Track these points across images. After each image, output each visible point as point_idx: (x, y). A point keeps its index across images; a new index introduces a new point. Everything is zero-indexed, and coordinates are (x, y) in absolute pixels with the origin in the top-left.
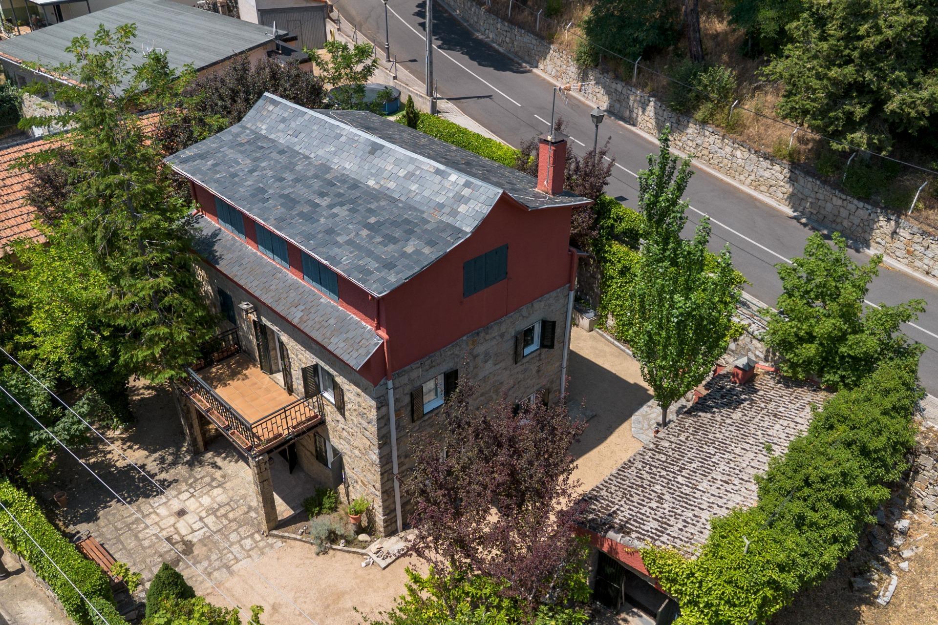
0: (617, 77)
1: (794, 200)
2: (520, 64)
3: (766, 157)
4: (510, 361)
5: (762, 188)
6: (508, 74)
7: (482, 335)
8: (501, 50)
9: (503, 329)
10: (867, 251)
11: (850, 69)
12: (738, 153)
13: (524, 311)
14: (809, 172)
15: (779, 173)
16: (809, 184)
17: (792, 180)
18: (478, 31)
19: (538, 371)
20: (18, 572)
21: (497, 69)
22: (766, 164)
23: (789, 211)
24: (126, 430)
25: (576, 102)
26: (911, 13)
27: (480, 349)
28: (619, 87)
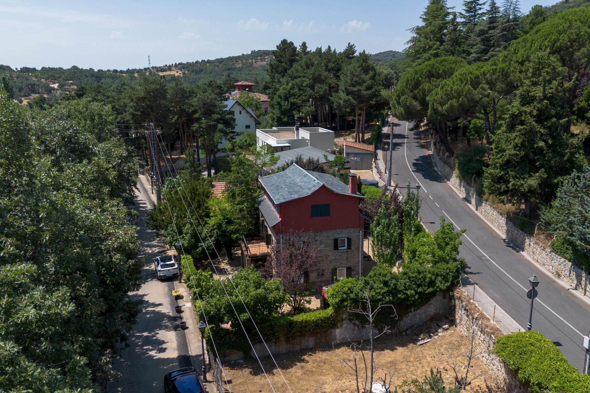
0: (468, 183)
1: (508, 232)
2: (443, 180)
3: (501, 214)
4: (332, 248)
5: (500, 228)
6: (435, 182)
7: (319, 233)
8: (440, 174)
9: (328, 234)
10: (521, 252)
11: (498, 171)
12: (494, 213)
13: (338, 231)
14: (511, 220)
15: (503, 221)
16: (510, 223)
17: (507, 224)
18: (436, 167)
19: (347, 259)
20: (183, 283)
21: (431, 180)
22: (500, 217)
23: (504, 237)
24: (228, 261)
25: (454, 194)
27: (318, 238)
28: (468, 187)
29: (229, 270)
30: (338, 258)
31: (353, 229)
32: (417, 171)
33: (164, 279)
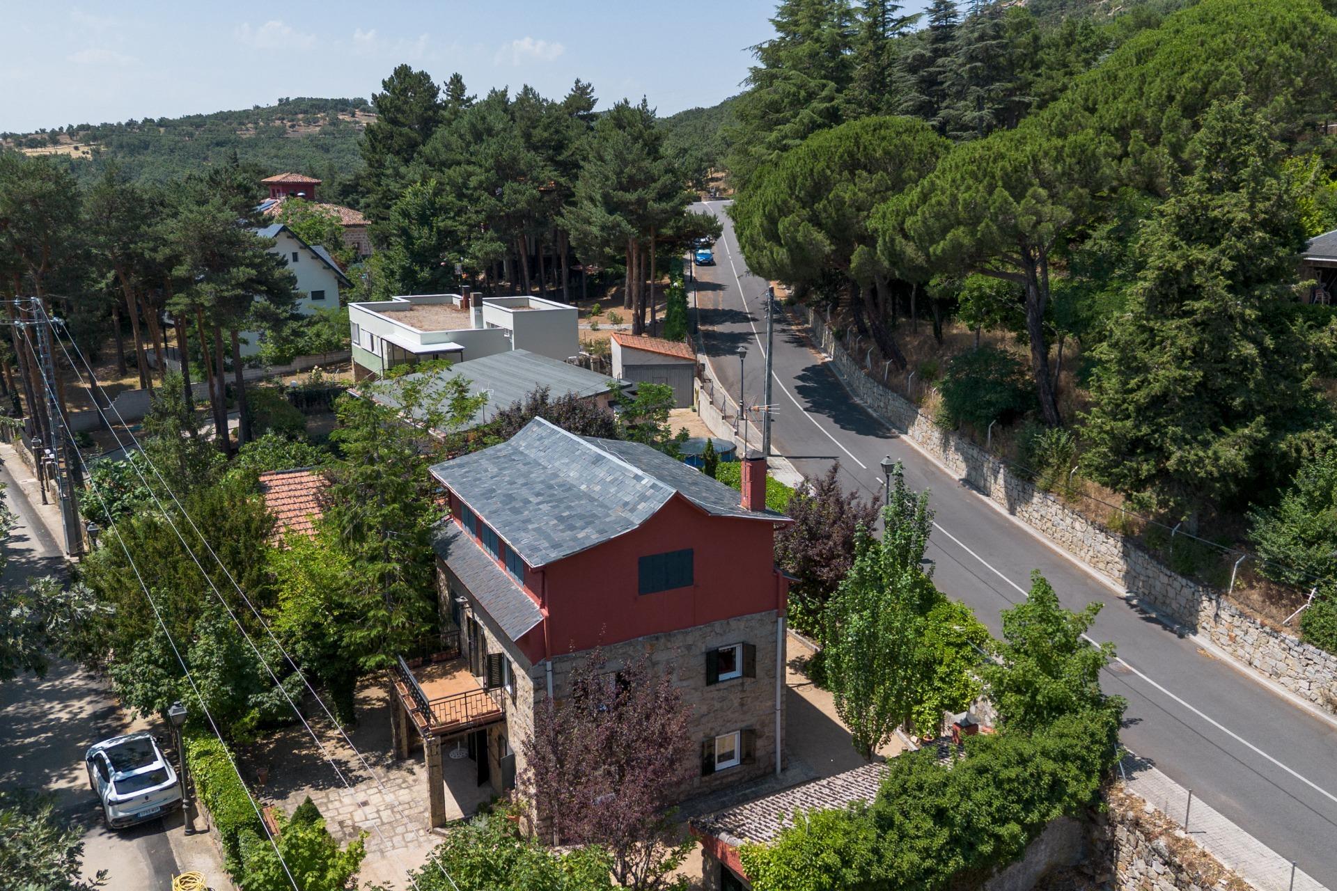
0: (973, 442)
1: (1130, 578)
2: (889, 430)
3: (1102, 529)
4: (701, 680)
5: (1101, 565)
6: (872, 438)
7: (663, 640)
8: (875, 415)
9: (690, 640)
10: (1191, 636)
11: (1129, 423)
12: (1077, 525)
13: (718, 626)
14: (1140, 546)
15: (1111, 547)
16: (1140, 558)
17: (1125, 555)
18: (858, 396)
19: (742, 705)
20: (203, 832)
21: (859, 432)
22: (1101, 537)
23: (1122, 591)
24: (345, 730)
25: (933, 469)
26: (1179, 367)
27: (661, 656)
28: (975, 453)
29: (354, 764)
30: (717, 705)
31: (757, 616)
32: (816, 408)
33: (128, 829)
